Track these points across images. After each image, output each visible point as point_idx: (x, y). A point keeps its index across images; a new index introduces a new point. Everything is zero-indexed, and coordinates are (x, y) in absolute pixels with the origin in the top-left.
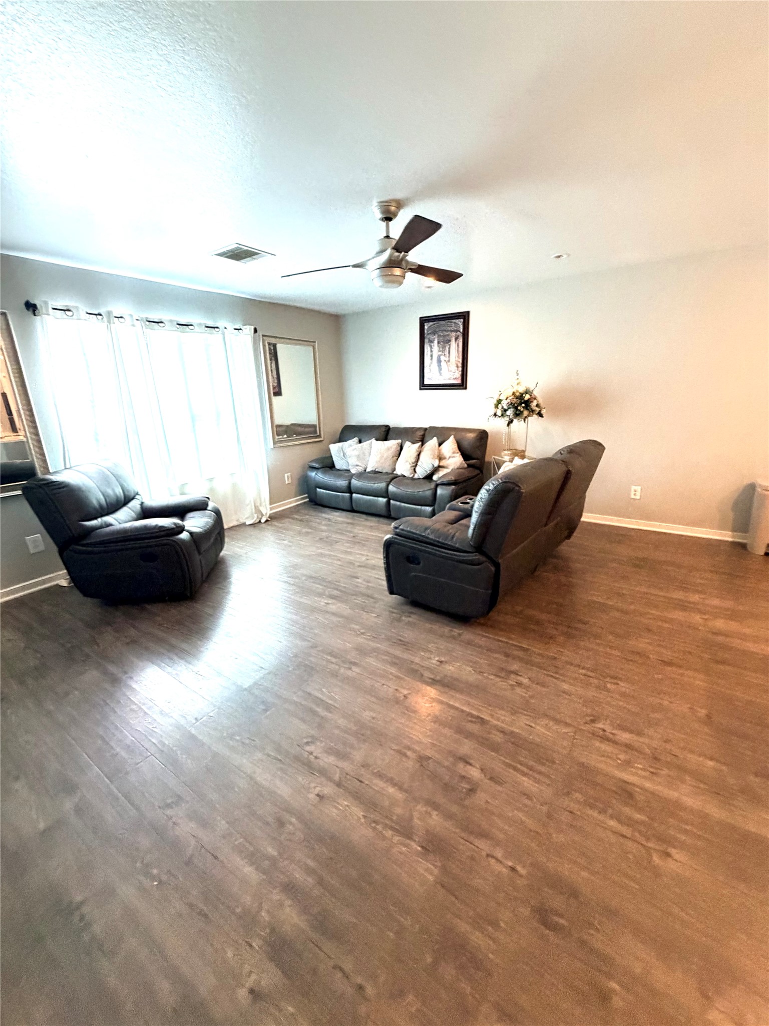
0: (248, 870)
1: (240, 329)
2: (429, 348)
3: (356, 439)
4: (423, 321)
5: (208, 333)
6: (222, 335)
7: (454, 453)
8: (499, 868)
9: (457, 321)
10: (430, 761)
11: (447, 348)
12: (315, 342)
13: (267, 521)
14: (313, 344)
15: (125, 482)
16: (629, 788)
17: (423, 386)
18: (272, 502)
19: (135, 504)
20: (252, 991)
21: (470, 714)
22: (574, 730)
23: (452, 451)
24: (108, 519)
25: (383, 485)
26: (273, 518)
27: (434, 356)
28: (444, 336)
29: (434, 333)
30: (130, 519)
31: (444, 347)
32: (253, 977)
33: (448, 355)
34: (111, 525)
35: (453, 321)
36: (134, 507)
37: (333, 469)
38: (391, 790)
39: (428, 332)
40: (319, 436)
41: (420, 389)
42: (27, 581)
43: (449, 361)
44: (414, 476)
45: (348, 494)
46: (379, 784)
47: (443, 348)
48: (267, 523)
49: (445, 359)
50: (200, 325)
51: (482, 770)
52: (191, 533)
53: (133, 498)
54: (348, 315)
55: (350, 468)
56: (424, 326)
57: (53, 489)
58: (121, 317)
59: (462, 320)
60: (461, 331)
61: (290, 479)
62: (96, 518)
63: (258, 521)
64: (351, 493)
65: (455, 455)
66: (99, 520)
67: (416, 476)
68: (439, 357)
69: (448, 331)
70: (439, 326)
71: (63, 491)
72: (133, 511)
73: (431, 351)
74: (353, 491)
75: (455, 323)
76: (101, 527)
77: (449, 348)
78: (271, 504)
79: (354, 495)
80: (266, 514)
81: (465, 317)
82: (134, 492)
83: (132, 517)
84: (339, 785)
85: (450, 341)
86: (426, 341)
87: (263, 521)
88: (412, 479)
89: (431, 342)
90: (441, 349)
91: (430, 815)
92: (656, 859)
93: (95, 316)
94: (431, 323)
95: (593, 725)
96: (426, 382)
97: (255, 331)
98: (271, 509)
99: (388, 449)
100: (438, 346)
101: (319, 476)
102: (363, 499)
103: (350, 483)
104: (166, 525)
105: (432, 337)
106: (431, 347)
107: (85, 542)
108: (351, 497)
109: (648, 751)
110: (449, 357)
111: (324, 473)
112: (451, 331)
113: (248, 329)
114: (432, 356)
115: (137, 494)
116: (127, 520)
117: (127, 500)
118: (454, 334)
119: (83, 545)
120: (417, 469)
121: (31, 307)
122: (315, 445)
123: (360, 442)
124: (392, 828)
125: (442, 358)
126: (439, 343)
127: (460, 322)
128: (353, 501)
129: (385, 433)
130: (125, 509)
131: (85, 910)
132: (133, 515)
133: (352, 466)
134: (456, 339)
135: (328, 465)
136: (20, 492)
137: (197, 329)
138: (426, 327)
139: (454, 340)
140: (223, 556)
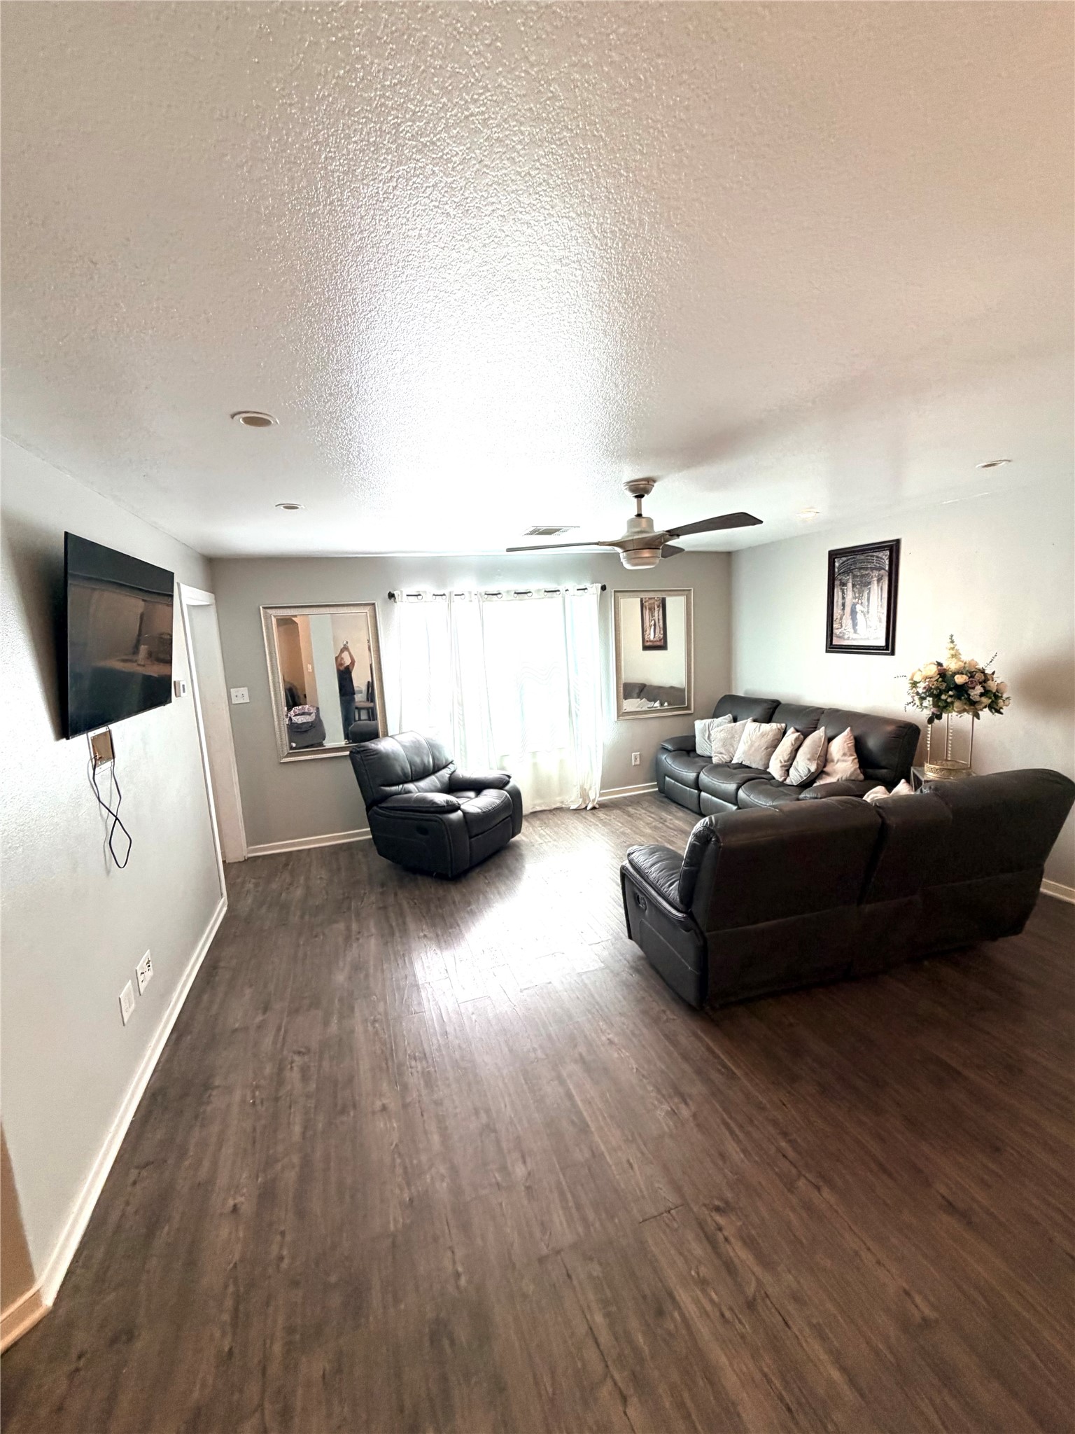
0: (297, 1129)
1: (586, 589)
2: (840, 593)
3: (729, 717)
4: (833, 555)
5: (549, 598)
6: (562, 599)
7: (844, 754)
8: (447, 1263)
9: (880, 554)
10: (493, 1135)
11: (866, 594)
12: (690, 590)
13: (594, 808)
14: (686, 593)
15: (440, 752)
16: (668, 1306)
17: (832, 647)
18: (604, 786)
19: (445, 774)
20: (235, 1206)
21: (579, 1113)
22: (679, 1202)
23: (841, 753)
24: (411, 786)
25: (731, 787)
26: (603, 806)
27: (846, 604)
28: (862, 576)
29: (847, 572)
30: (433, 788)
31: (861, 592)
32: (242, 1199)
33: (866, 604)
34: (410, 792)
35: (875, 554)
36: (443, 777)
37: (692, 754)
38: (436, 1138)
39: (839, 571)
40: (688, 708)
41: (827, 651)
42: (346, 831)
43: (868, 612)
44: (785, 780)
45: (696, 791)
46: (432, 1127)
47: (859, 593)
48: (593, 811)
49: (863, 609)
50: (539, 591)
51: (529, 1174)
52: (465, 813)
53: (445, 767)
54: (742, 550)
55: (713, 755)
56: (834, 562)
57: (368, 756)
58: (463, 594)
59: (888, 553)
60: (887, 568)
61: (638, 759)
62: (398, 784)
63: (583, 806)
64: (700, 791)
65: (846, 758)
66: (401, 786)
67: (788, 782)
68: (854, 606)
69: (866, 569)
70: (855, 563)
71: (374, 758)
72: (439, 780)
73: (843, 598)
74: (701, 788)
75: (877, 557)
76: (400, 793)
77: (869, 594)
78: (602, 788)
79: (703, 794)
80: (594, 800)
81: (893, 548)
82: (447, 760)
83: (436, 786)
84: (405, 1106)
85: (869, 583)
86: (837, 583)
87: (589, 807)
88: (782, 784)
89: (843, 584)
90: (857, 595)
91: (443, 1180)
92: (605, 1391)
93: (440, 597)
94: (844, 559)
95: (714, 1214)
96: (835, 642)
97: (604, 588)
98: (601, 795)
99: (763, 735)
100: (853, 591)
101: (668, 761)
102: (711, 800)
103: (698, 777)
104: (439, 802)
105: (844, 578)
106: (843, 593)
107: (384, 805)
108: (699, 795)
109: (751, 1290)
110: (868, 605)
111: (674, 758)
112: (872, 569)
113: (594, 588)
114: (843, 605)
115: (451, 762)
116: (427, 788)
117: (437, 769)
118: (876, 573)
119: (381, 808)
120: (792, 771)
121: (391, 596)
122: (681, 718)
123: (735, 720)
124: (405, 1168)
125: (859, 608)
126: (854, 586)
127: (885, 556)
128: (701, 801)
129: (771, 710)
130: (433, 778)
131: (214, 1093)
132: (439, 785)
133: (715, 752)
134: (879, 580)
135: (686, 748)
136: (348, 753)
137: (535, 595)
138: (837, 564)
139: (875, 582)
140: (518, 842)
